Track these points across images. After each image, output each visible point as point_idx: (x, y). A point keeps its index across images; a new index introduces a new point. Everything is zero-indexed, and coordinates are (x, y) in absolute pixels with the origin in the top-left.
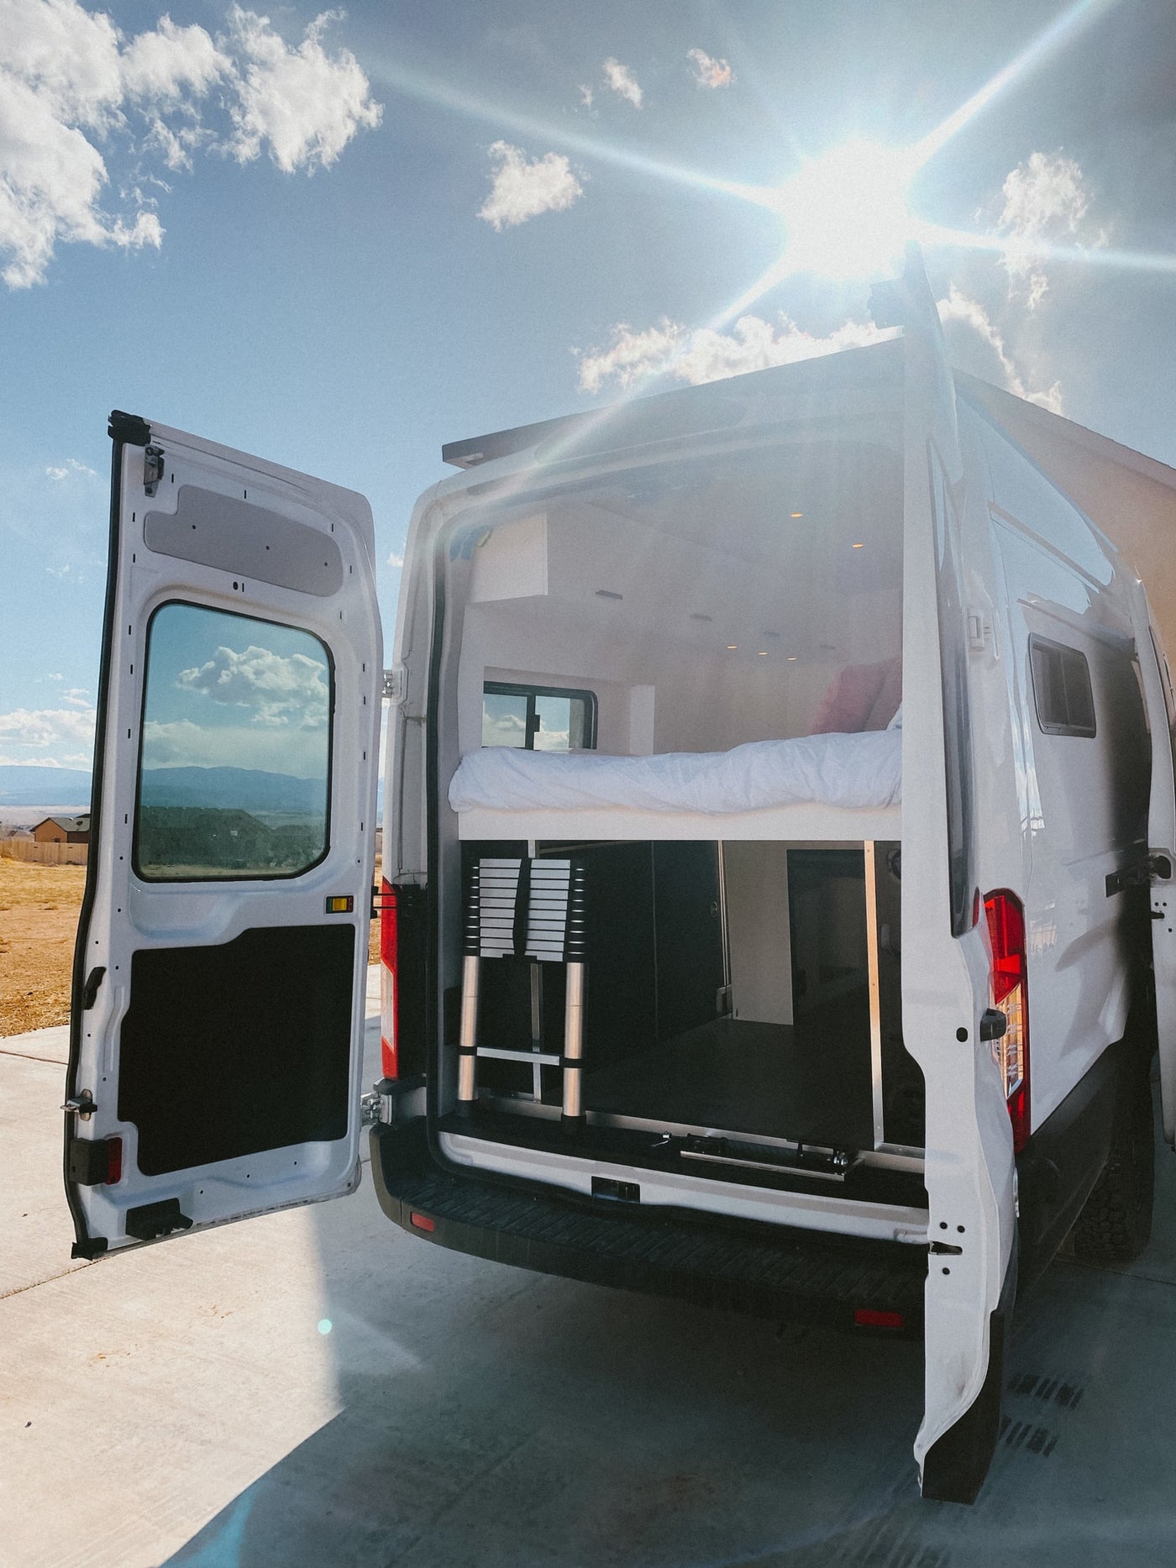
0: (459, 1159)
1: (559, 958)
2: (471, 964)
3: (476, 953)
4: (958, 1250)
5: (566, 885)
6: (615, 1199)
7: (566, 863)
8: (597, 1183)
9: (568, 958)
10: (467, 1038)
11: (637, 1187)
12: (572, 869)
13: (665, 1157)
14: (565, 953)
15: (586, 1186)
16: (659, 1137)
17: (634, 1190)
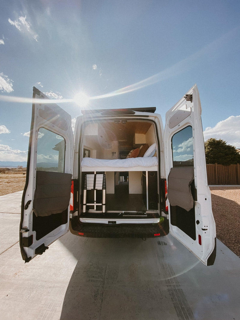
0: (83, 222)
1: (101, 189)
2: (85, 191)
3: (86, 189)
4: (207, 229)
5: (103, 178)
6: (111, 224)
7: (102, 175)
8: (109, 222)
9: (103, 189)
10: (85, 202)
11: (116, 221)
12: (103, 176)
13: (121, 216)
14: (102, 188)
15: (107, 223)
16: (119, 213)
17: (115, 222)
